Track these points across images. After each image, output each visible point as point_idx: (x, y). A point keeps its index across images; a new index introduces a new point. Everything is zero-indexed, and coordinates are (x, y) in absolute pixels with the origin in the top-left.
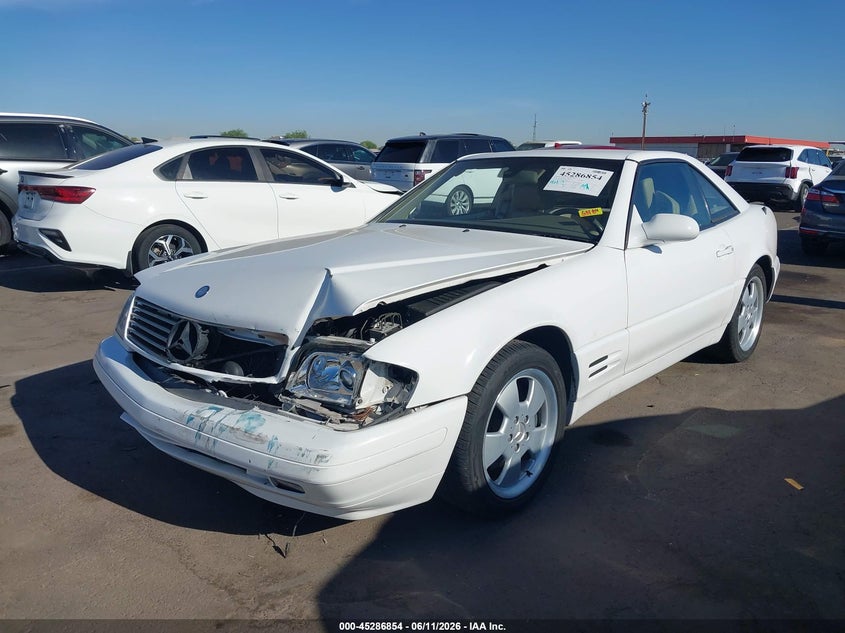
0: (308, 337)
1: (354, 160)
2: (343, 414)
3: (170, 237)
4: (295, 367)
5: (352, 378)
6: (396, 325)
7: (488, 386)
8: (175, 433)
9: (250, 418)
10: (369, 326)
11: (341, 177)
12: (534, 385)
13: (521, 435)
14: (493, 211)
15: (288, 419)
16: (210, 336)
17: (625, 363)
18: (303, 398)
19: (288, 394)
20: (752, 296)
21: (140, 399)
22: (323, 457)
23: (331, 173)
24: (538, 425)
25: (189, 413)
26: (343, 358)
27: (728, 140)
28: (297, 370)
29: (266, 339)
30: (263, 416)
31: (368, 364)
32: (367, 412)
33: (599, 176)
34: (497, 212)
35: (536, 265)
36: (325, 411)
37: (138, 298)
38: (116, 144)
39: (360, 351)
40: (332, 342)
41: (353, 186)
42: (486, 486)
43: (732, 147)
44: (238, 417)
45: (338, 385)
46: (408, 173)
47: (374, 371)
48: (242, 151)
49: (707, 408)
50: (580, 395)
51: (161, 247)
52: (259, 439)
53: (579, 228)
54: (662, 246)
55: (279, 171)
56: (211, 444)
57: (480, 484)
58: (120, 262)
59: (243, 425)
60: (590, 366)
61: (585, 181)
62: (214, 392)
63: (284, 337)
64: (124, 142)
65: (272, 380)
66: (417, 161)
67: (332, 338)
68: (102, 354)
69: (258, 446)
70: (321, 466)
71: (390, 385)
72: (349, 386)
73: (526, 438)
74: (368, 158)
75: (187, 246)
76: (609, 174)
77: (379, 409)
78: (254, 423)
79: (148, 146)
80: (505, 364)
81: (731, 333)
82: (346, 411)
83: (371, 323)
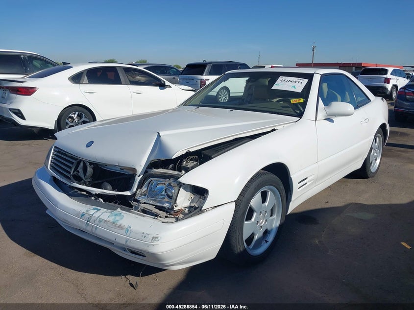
0: (147, 170)
1: (170, 74)
2: (167, 212)
3: (77, 113)
4: (140, 186)
5: (172, 193)
6: (195, 163)
7: (247, 196)
8: (75, 222)
9: (115, 215)
10: (181, 163)
11: (164, 82)
12: (269, 194)
13: (263, 221)
14: (243, 100)
15: (137, 216)
16: (94, 169)
17: (316, 180)
18: (144, 203)
19: (136, 201)
20: (376, 144)
21: (56, 203)
22: (156, 238)
23: (159, 80)
24: (271, 216)
25: (82, 212)
26: (167, 182)
27: (354, 65)
28: (141, 188)
29: (125, 170)
30: (122, 214)
31: (181, 185)
32: (180, 211)
33: (301, 81)
34: (245, 100)
35: (270, 129)
36: (157, 211)
37: (56, 147)
38: (50, 65)
39: (176, 178)
40: (161, 173)
41: (170, 87)
42: (245, 250)
43: (356, 68)
44: (109, 214)
45: (164, 195)
46: (197, 81)
47: (184, 189)
48: (114, 69)
49: (356, 203)
50: (293, 199)
51: (72, 118)
52: (121, 227)
53: (290, 109)
54: (335, 119)
55: (132, 79)
56: (94, 229)
57: (242, 249)
58: (51, 126)
59: (111, 219)
60: (299, 183)
61: (294, 84)
62: (96, 199)
63: (134, 170)
64: (54, 64)
65: (128, 193)
66: (202, 75)
67: (161, 171)
68: (37, 177)
69: (119, 231)
70: (155, 243)
71: (193, 196)
72: (170, 197)
73: (265, 223)
74: (177, 73)
75: (85, 117)
76: (306, 81)
77: (187, 210)
78: (118, 218)
79: (65, 66)
80: (255, 184)
81: (366, 164)
82: (169, 211)
83: (182, 161)
